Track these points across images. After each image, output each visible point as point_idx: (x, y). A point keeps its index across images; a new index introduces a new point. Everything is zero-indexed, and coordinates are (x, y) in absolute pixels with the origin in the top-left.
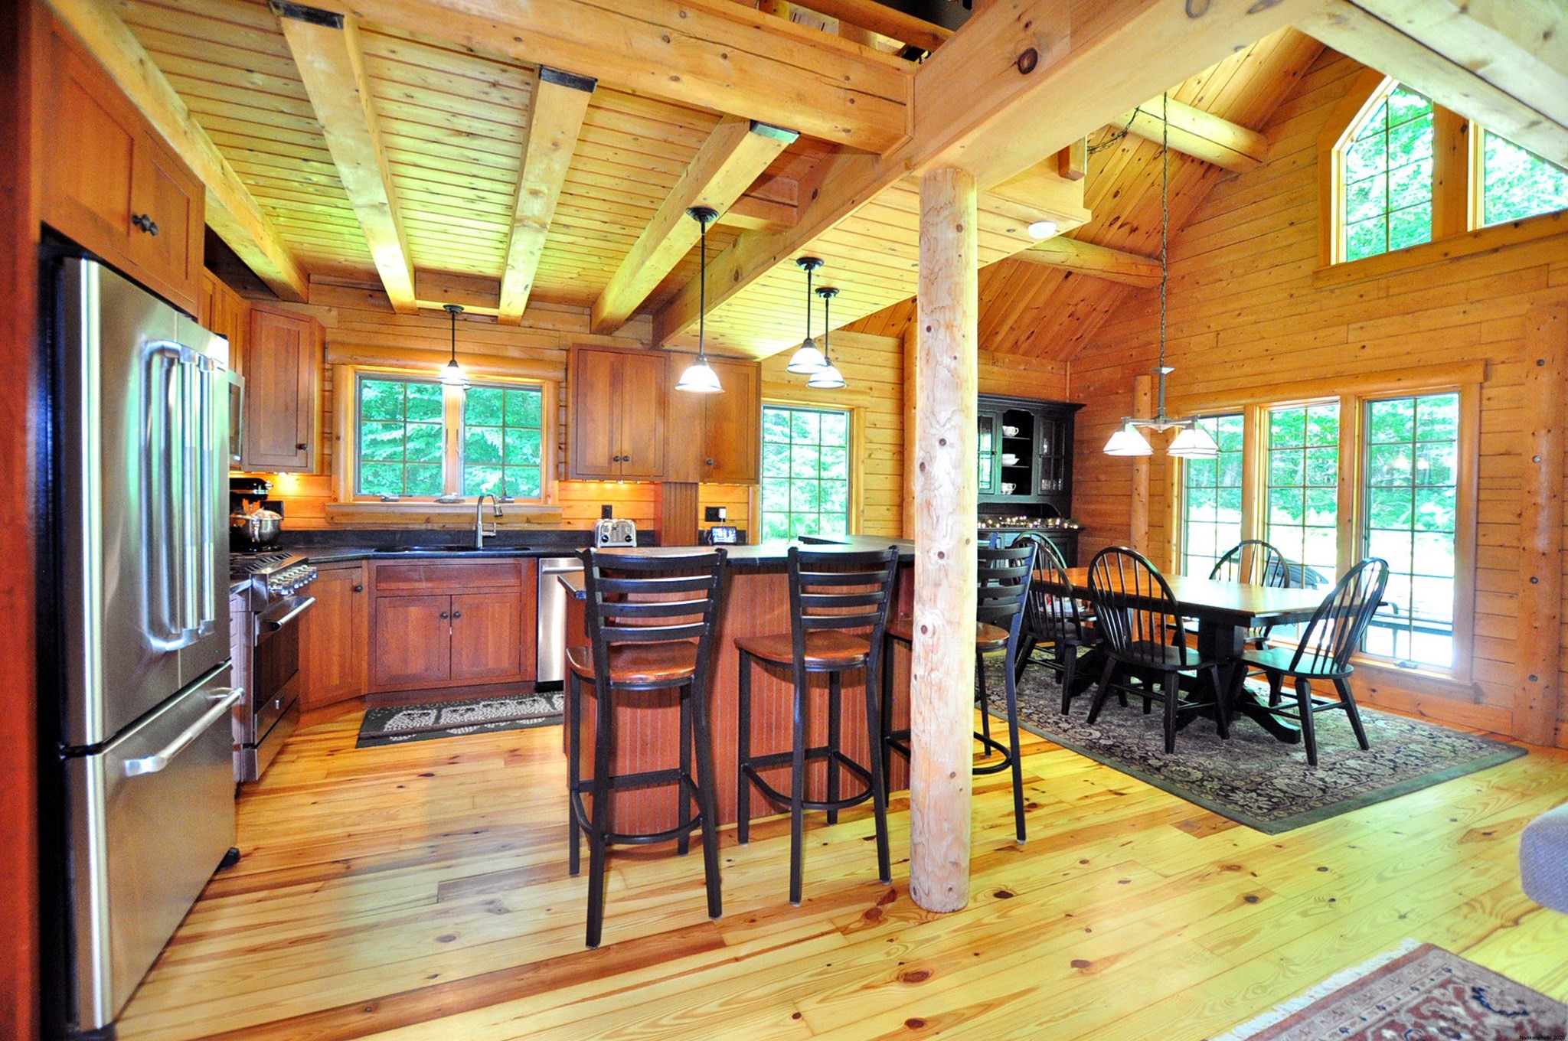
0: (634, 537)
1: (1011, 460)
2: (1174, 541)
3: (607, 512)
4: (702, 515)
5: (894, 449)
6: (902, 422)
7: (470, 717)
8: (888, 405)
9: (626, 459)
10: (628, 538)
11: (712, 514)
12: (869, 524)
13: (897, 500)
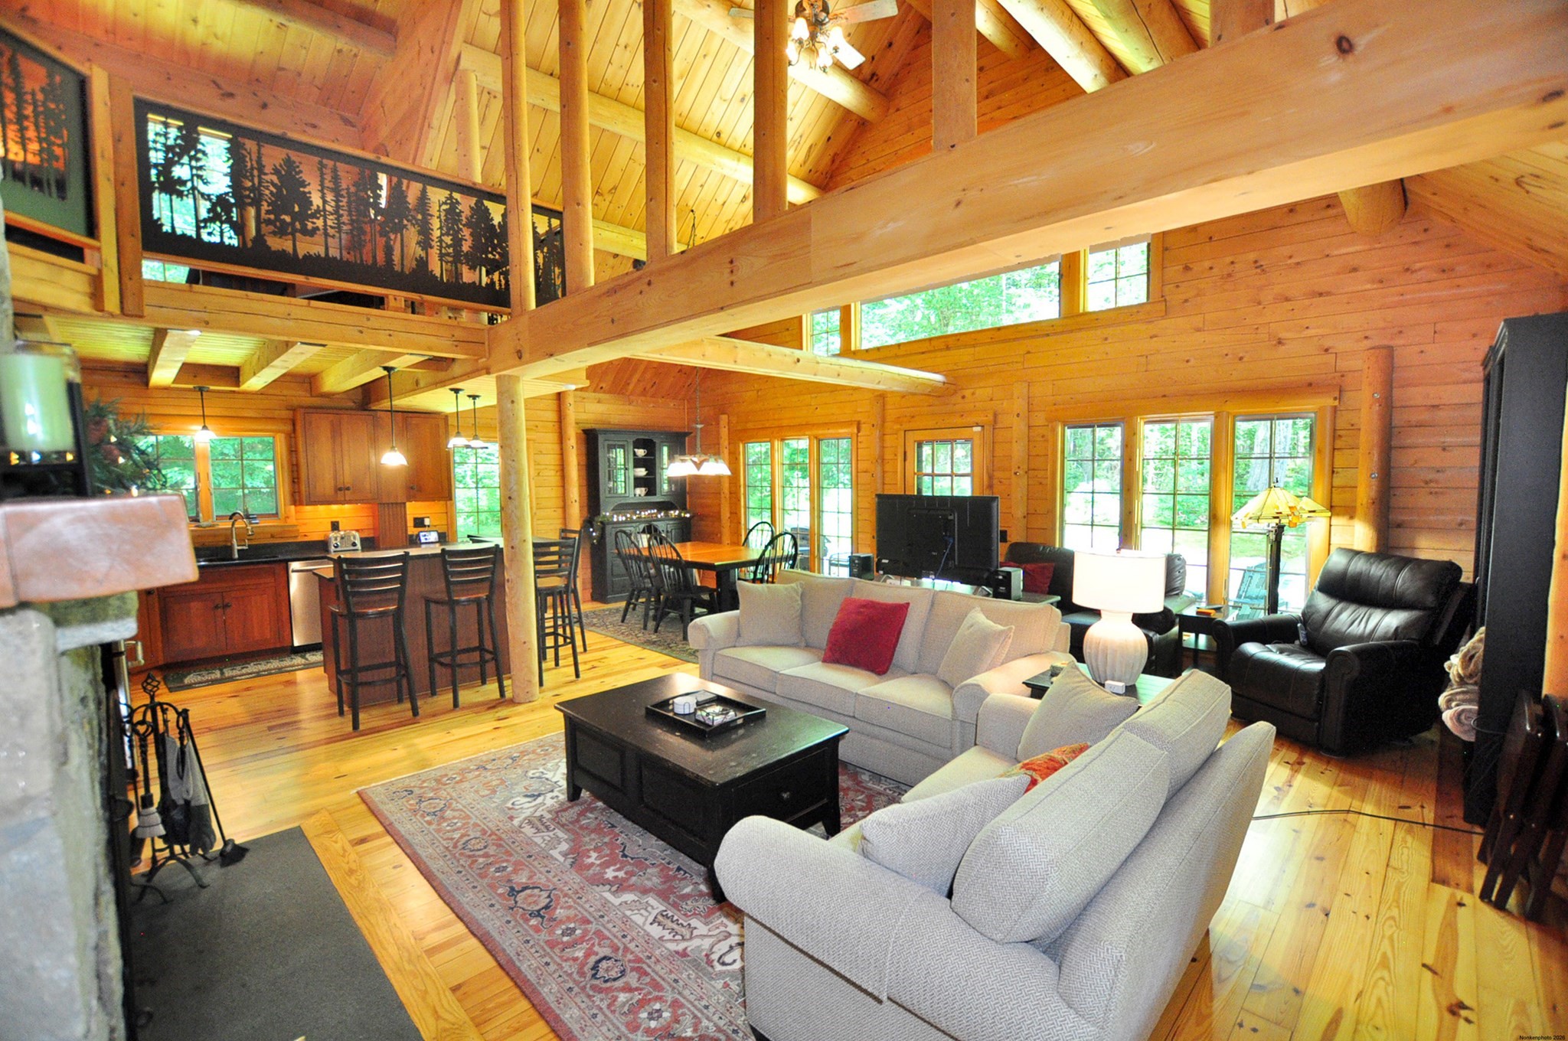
0: (358, 542)
1: (642, 472)
2: (743, 522)
3: (335, 526)
4: (410, 523)
5: (558, 468)
6: (562, 449)
7: (249, 670)
8: (552, 437)
9: (348, 489)
10: (354, 544)
11: (419, 522)
12: (540, 522)
13: (561, 504)
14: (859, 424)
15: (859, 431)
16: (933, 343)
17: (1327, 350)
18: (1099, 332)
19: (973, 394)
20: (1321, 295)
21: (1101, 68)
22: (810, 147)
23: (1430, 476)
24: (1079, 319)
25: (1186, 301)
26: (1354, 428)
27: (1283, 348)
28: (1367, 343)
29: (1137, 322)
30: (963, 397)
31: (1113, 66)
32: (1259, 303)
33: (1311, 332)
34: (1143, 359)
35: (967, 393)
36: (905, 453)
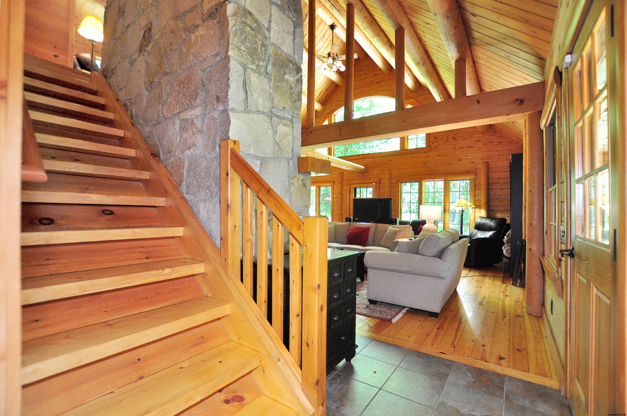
14: (334, 182)
15: (334, 184)
16: (360, 156)
17: (472, 162)
18: (411, 155)
19: (373, 173)
20: (470, 147)
21: (413, 80)
22: (321, 92)
23: (499, 197)
24: (405, 151)
25: (435, 147)
26: (480, 184)
27: (461, 162)
28: (482, 161)
29: (422, 152)
30: (370, 174)
31: (416, 80)
32: (455, 149)
33: (468, 157)
34: (424, 164)
35: (371, 173)
36: (350, 191)
